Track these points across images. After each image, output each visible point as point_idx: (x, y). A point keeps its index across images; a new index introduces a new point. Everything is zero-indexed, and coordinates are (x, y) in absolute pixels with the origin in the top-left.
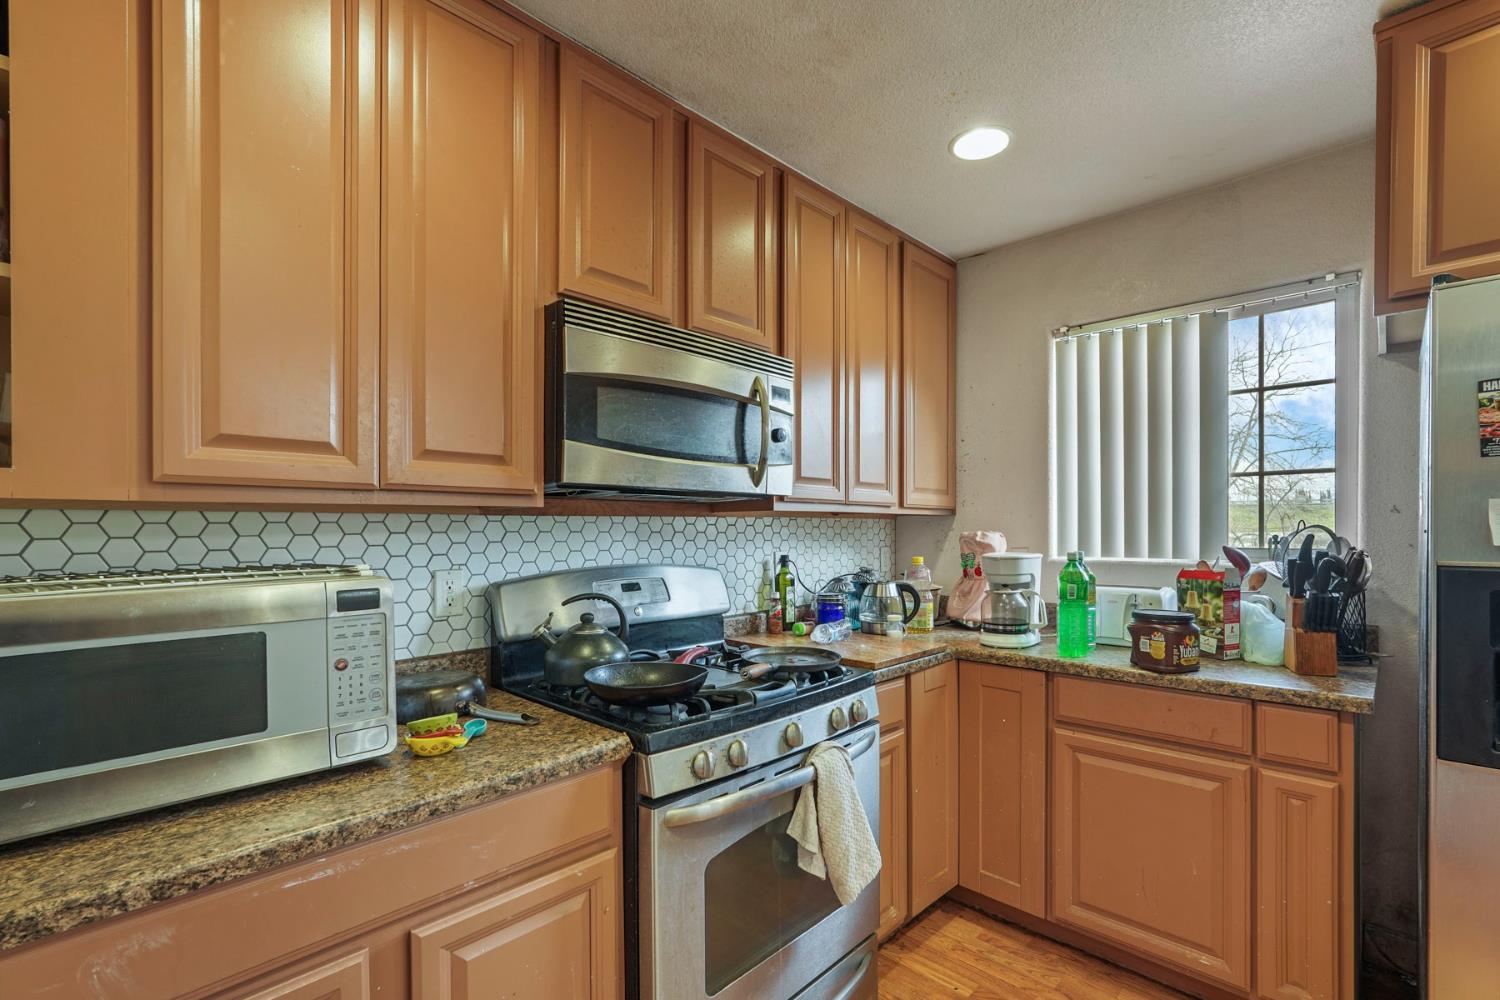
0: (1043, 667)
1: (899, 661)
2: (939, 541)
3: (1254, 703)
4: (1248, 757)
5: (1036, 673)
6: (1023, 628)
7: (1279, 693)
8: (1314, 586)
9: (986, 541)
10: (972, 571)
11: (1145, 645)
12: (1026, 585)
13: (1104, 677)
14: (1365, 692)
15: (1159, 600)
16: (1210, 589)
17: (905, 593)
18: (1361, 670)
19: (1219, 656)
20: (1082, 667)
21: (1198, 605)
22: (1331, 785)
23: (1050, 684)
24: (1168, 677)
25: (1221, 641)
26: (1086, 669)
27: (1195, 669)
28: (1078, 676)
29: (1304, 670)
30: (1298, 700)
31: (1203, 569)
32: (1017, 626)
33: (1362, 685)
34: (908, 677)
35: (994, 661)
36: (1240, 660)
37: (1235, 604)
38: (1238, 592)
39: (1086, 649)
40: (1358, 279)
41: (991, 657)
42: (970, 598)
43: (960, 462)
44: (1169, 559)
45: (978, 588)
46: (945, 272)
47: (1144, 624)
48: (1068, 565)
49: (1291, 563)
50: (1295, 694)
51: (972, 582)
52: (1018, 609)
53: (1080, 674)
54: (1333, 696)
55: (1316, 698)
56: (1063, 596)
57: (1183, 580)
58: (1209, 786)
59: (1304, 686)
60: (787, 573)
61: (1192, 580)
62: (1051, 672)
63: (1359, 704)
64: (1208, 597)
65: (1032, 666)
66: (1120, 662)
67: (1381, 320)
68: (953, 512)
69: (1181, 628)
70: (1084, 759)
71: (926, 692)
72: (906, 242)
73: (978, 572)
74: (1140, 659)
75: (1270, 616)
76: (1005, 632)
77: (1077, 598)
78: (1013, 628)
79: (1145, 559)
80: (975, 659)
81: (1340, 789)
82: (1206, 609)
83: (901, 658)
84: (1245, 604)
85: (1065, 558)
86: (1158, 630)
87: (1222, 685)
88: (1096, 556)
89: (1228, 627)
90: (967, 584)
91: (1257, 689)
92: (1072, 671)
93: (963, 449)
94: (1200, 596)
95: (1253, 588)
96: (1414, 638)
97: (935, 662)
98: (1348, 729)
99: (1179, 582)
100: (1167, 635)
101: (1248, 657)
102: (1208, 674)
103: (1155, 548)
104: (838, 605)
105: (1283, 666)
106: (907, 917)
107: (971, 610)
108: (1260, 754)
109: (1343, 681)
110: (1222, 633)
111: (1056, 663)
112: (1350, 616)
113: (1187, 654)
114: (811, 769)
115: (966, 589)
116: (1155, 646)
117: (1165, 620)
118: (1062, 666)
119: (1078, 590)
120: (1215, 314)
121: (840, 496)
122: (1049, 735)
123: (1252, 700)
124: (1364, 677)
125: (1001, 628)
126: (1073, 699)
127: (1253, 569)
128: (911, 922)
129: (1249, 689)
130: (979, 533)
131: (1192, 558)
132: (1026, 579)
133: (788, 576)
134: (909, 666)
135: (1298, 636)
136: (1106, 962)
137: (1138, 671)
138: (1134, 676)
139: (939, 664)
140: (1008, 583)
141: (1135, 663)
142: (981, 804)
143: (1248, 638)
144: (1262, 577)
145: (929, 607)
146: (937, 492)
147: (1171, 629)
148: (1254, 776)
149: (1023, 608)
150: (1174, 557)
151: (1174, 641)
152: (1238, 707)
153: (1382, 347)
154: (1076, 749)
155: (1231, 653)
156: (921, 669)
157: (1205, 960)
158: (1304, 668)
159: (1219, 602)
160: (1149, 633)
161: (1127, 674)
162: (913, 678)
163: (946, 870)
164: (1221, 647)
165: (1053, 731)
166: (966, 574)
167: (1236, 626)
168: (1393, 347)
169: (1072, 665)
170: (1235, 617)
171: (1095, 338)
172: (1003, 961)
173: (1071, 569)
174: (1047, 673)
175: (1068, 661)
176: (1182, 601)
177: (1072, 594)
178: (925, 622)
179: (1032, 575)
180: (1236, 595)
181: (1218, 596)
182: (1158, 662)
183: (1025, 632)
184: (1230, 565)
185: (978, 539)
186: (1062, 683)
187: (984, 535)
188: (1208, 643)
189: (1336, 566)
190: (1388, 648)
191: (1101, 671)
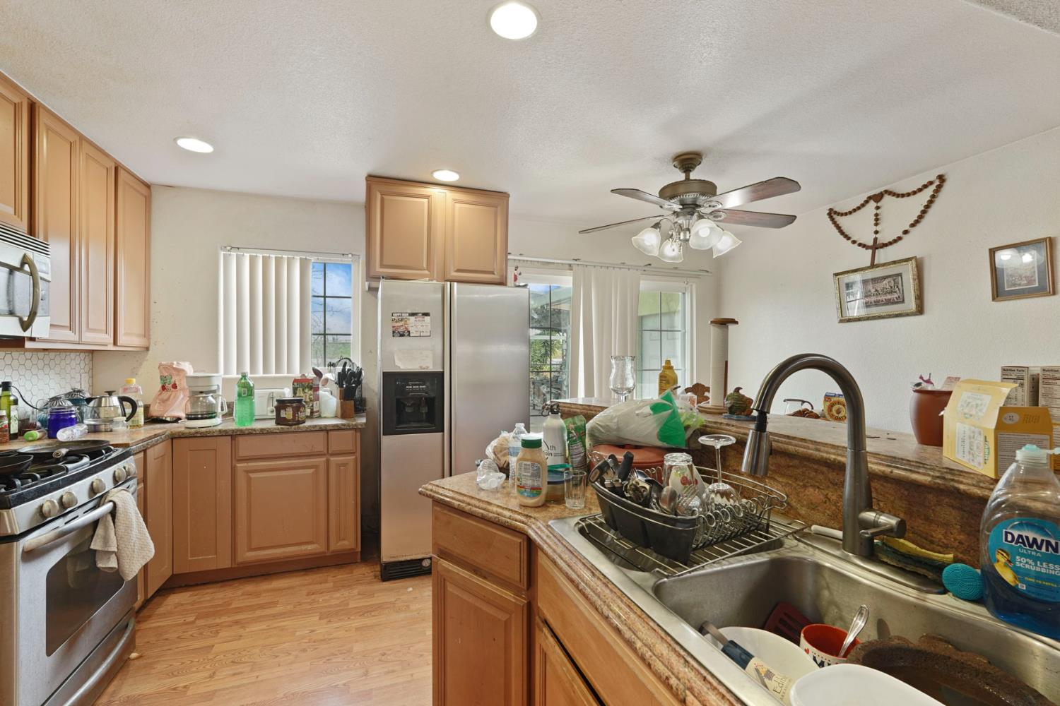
0: (230, 433)
1: (143, 441)
2: (134, 368)
3: (327, 431)
4: (325, 455)
5: (226, 437)
6: (214, 415)
7: (337, 425)
8: (346, 382)
9: (181, 367)
10: (169, 386)
11: (283, 414)
12: (214, 392)
13: (263, 432)
14: (362, 421)
15: (284, 394)
16: (308, 387)
17: (125, 403)
18: (362, 414)
19: (311, 417)
20: (252, 429)
21: (302, 395)
22: (353, 457)
23: (233, 442)
24: (294, 427)
25: (312, 410)
26: (254, 430)
27: (304, 422)
28: (250, 434)
29: (343, 416)
30: (343, 427)
31: (304, 378)
32: (210, 415)
33: (362, 419)
34: (145, 451)
35: (199, 435)
36: (320, 417)
37: (317, 393)
38: (318, 388)
39: (251, 420)
40: (359, 258)
41: (196, 433)
42: (169, 402)
43: (152, 316)
44: (286, 375)
45: (174, 397)
46: (144, 190)
47: (282, 404)
48: (242, 379)
49: (339, 373)
50: (342, 425)
51: (169, 393)
52: (211, 405)
53: (251, 433)
54: (354, 423)
55: (349, 425)
56: (239, 395)
57: (295, 384)
58: (310, 471)
59: (344, 422)
60: (10, 396)
61: (299, 384)
62: (234, 435)
63: (361, 424)
64: (306, 390)
65: (223, 434)
66: (271, 425)
67: (367, 283)
68: (147, 349)
69: (297, 404)
70: (252, 475)
71: (155, 459)
72: (119, 168)
73: (175, 386)
74: (280, 420)
75: (331, 396)
76: (202, 418)
77: (248, 395)
78: (208, 416)
79: (273, 375)
80: (186, 435)
81: (356, 458)
82: (306, 396)
83: (143, 439)
84: (321, 392)
85: (240, 376)
86: (289, 406)
87: (316, 426)
88: (260, 374)
89: (315, 403)
90: (165, 395)
91: (329, 425)
92: (247, 432)
93: (153, 308)
94: (303, 390)
95: (323, 385)
96: (376, 401)
97: (161, 440)
98: (358, 434)
99: (293, 384)
100: (293, 407)
101: (323, 415)
102: (308, 423)
103: (278, 369)
104: (71, 414)
105: (336, 417)
106: (145, 599)
107: (171, 409)
108: (330, 452)
109: (356, 418)
110: (312, 406)
111: (238, 430)
112: (357, 394)
113: (301, 415)
114: (111, 504)
115: (166, 398)
116: (287, 414)
117: (291, 401)
118: (241, 430)
119: (247, 391)
120: (306, 259)
121: (75, 338)
122: (234, 469)
123: (326, 430)
124: (363, 416)
125: (200, 416)
126: (245, 447)
127: (324, 377)
128: (147, 602)
129: (326, 426)
130: (175, 363)
131: (297, 374)
132: (214, 388)
133: (12, 398)
134: (147, 444)
135: (341, 403)
136: (263, 575)
137: (279, 427)
138: (278, 429)
139: (163, 441)
140: (203, 390)
141: (278, 423)
142: (189, 519)
143: (323, 406)
144: (327, 380)
145: (140, 411)
146: (138, 336)
147: (294, 405)
148: (328, 462)
149: (213, 404)
150: (288, 373)
151: (296, 410)
152: (322, 434)
153: (367, 289)
154: (248, 472)
155: (316, 415)
156: (154, 445)
157: (310, 547)
158: (344, 415)
159: (311, 392)
160: (285, 408)
161: (275, 429)
162: (148, 451)
163: (166, 566)
164: (312, 412)
165: (235, 466)
166: (164, 388)
167: (318, 402)
168: (370, 289)
169: (247, 429)
170: (317, 398)
171: (247, 256)
172: (208, 598)
173: (243, 381)
174: (231, 436)
175: (244, 428)
176: (295, 393)
177: (244, 394)
178: (138, 421)
179: (218, 385)
180: (317, 389)
181: (311, 389)
182: (289, 420)
183: (214, 417)
184: (315, 376)
185: (174, 366)
186: (241, 439)
187: (178, 363)
188: (308, 412)
189: (353, 374)
190: (369, 405)
191: (262, 430)
